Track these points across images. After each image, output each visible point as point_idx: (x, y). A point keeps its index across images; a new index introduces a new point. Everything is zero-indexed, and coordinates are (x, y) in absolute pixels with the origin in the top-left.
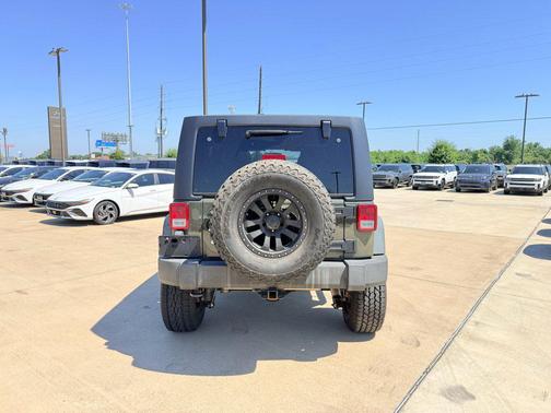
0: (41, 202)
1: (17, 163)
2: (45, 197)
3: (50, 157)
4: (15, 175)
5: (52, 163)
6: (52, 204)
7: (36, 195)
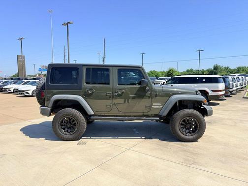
0: (16, 91)
1: (6, 79)
2: (17, 90)
3: (18, 77)
4: (6, 83)
5: (20, 79)
6: (20, 91)
7: (14, 89)
